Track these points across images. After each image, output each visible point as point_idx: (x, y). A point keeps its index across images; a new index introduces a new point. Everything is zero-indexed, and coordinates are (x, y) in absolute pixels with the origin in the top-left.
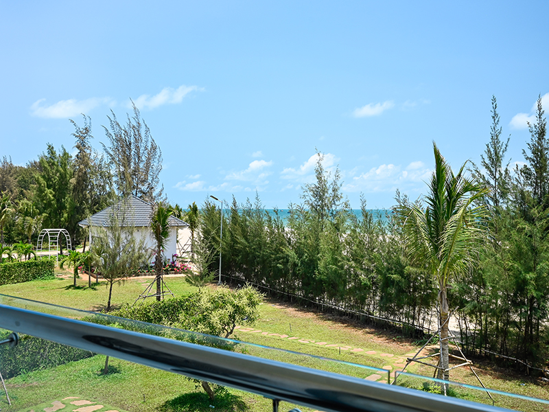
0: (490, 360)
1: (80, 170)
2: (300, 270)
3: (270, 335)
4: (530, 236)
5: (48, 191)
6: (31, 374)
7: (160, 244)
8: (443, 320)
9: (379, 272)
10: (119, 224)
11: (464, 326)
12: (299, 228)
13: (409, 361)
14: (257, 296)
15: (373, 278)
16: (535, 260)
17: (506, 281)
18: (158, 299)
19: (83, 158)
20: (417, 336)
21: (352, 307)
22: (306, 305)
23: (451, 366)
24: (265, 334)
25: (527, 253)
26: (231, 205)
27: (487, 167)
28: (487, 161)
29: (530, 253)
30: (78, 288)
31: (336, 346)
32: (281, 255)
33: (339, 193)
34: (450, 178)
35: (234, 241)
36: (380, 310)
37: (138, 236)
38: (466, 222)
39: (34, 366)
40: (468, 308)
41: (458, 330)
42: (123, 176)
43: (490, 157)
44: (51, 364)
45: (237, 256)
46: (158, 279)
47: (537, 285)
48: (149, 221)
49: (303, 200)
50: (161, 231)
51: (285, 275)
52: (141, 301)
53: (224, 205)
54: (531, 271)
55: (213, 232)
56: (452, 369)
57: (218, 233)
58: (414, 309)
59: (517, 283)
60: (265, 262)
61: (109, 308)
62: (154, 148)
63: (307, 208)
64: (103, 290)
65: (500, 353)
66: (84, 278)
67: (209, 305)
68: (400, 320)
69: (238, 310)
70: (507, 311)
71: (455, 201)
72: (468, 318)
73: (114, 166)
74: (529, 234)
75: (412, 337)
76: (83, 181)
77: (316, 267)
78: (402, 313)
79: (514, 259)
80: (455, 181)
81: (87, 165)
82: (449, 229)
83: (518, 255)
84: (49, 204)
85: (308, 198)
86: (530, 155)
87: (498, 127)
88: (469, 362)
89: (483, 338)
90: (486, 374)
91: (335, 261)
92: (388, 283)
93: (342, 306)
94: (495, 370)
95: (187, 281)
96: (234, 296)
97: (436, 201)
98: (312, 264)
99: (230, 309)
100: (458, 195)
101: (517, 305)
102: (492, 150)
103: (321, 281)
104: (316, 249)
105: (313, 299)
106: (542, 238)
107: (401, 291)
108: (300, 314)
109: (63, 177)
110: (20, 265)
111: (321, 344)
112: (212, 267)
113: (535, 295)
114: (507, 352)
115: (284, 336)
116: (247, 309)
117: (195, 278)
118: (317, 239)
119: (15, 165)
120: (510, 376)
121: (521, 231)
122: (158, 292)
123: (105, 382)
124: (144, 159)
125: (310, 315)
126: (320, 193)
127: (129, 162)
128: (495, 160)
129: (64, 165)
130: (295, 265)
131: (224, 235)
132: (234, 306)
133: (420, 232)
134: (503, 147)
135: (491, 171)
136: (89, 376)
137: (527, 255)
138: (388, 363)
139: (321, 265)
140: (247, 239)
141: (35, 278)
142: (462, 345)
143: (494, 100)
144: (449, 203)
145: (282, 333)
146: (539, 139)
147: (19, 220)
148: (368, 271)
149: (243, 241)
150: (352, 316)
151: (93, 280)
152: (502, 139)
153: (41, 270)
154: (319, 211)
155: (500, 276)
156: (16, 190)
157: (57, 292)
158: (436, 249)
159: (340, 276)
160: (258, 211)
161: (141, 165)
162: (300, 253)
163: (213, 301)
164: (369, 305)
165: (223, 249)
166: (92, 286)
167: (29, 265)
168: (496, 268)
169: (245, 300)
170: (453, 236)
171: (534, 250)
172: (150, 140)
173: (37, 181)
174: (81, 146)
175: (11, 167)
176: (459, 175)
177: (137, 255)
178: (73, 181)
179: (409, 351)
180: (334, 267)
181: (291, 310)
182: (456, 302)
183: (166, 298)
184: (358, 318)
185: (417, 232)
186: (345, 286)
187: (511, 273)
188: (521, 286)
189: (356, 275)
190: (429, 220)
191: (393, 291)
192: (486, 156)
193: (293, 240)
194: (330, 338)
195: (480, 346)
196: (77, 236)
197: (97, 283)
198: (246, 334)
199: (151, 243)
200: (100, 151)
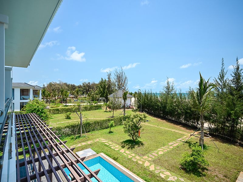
0: (219, 136)
1: (109, 84)
2: (162, 109)
3: (152, 126)
4: (233, 100)
5: (101, 89)
6: (93, 132)
7: (125, 102)
8: (202, 124)
9: (184, 110)
10: (115, 97)
11: (210, 126)
12: (162, 97)
13: (191, 135)
14: (147, 115)
15: (182, 111)
16: (234, 107)
17: (224, 113)
18: (124, 115)
19: (109, 81)
20: (195, 128)
21: (177, 119)
22: (163, 118)
23: (205, 138)
24: (151, 125)
25: (231, 105)
26: (144, 92)
27: (219, 79)
28: (220, 77)
29: (232, 105)
30: (107, 112)
31: (170, 130)
32: (157, 105)
33: (173, 88)
34: (205, 82)
35: (145, 101)
36: (184, 120)
37: (120, 100)
38: (210, 95)
39: (94, 130)
40: (211, 121)
41: (208, 127)
42: (118, 85)
43: (220, 76)
44: (97, 130)
45: (146, 105)
46: (124, 110)
47: (235, 115)
48: (122, 96)
49: (163, 90)
50: (125, 98)
51: (158, 110)
52: (120, 115)
53: (142, 92)
54: (233, 110)
55: (139, 99)
56: (205, 139)
57: (141, 99)
58: (195, 121)
59: (228, 114)
60: (153, 106)
61: (113, 117)
62: (126, 78)
63: (164, 92)
64: (112, 112)
65: (222, 135)
66: (108, 109)
67: (133, 117)
68: (190, 123)
69: (141, 119)
70: (225, 122)
71: (206, 89)
72: (211, 124)
73: (116, 83)
74: (232, 99)
75: (193, 128)
76: (109, 86)
77: (166, 108)
78: (191, 121)
79: (227, 107)
80: (206, 83)
81: (110, 82)
82: (204, 97)
83: (228, 106)
84: (101, 92)
85: (165, 90)
86: (234, 75)
87: (223, 67)
88: (210, 137)
89: (216, 130)
90: (217, 141)
91: (171, 106)
92: (187, 113)
93: (173, 119)
94: (220, 140)
95: (132, 111)
96: (140, 115)
97: (200, 89)
98: (165, 107)
99: (139, 118)
100: (207, 88)
101: (228, 121)
102: (221, 74)
103: (167, 112)
104: (166, 103)
105: (165, 117)
106: (237, 101)
107: (191, 115)
108: (161, 120)
109: (104, 85)
110: (94, 106)
111: (166, 129)
112: (139, 107)
113: (234, 118)
114: (225, 134)
115: (156, 126)
116: (143, 118)
117: (134, 110)
118: (167, 100)
119: (95, 83)
120: (225, 142)
121: (229, 98)
122: (124, 113)
123: (109, 135)
124: (123, 81)
125: (164, 121)
126: (168, 88)
127: (120, 81)
128: (222, 77)
129: (105, 83)
130: (161, 107)
131: (142, 99)
132: (140, 117)
133: (195, 98)
134: (225, 73)
135: (220, 80)
136: (106, 133)
137: (231, 106)
138: (186, 135)
139: (167, 107)
140: (148, 101)
141: (97, 109)
142: (210, 132)
143: (223, 59)
144: (204, 90)
145: (156, 125)
146: (237, 70)
147: (95, 96)
148: (181, 109)
149: (147, 101)
150: (176, 122)
151: (110, 110)
152: (225, 71)
153: (99, 107)
154: (168, 93)
155: (222, 112)
156: (96, 89)
157: (102, 113)
158: (200, 103)
159: (173, 110)
160: (151, 93)
161: (123, 82)
162: (162, 104)
163: (134, 116)
164: (181, 119)
165: (142, 103)
166: (110, 112)
167: (96, 106)
168: (221, 109)
169: (143, 116)
170: (205, 99)
171: (234, 104)
172: (125, 76)
173: (99, 86)
174: (109, 78)
175: (95, 84)
176: (208, 82)
177: (120, 104)
178: (107, 86)
179: (192, 132)
180: (171, 108)
181: (159, 119)
182: (207, 119)
183: (126, 115)
184: (178, 122)
185: (194, 98)
186: (174, 113)
187: (226, 111)
188: (229, 115)
189: (177, 110)
190: (198, 95)
191: (188, 115)
192: (219, 76)
193: (160, 101)
194: (169, 127)
195: (215, 132)
196: (107, 100)
197: (111, 111)
198: (146, 125)
199: (123, 101)
200: (113, 79)
